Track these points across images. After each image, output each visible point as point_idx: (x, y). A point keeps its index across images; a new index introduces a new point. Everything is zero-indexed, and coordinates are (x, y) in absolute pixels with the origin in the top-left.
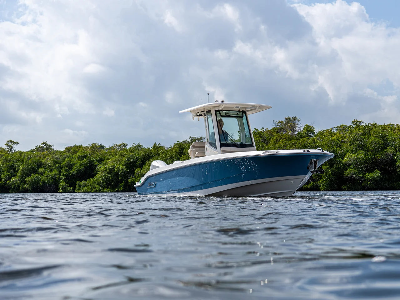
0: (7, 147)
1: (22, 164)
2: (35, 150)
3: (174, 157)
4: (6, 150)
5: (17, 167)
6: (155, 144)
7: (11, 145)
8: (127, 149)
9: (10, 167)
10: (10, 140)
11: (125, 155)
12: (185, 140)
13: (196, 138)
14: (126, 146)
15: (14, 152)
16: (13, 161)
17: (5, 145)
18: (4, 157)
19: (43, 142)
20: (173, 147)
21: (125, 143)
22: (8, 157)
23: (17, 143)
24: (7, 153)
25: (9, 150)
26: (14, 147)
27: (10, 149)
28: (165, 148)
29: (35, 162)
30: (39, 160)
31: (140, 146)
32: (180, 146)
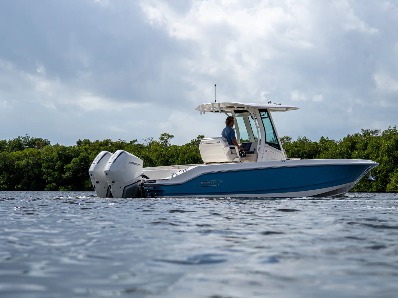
0: (161, 141)
1: (177, 160)
2: (191, 144)
3: (344, 153)
4: (160, 143)
5: (172, 163)
6: (322, 138)
7: (166, 139)
8: (292, 142)
9: (165, 162)
10: (165, 133)
11: (290, 150)
12: (357, 133)
13: (370, 131)
14: (290, 139)
15: (168, 146)
16: (168, 157)
17: (160, 138)
18: (159, 151)
19: (199, 136)
20: (342, 141)
21: (288, 136)
22: (163, 151)
23: (172, 137)
24: (161, 147)
25: (163, 144)
26: (168, 141)
27: (165, 143)
28: (334, 142)
29: (191, 157)
30: (196, 155)
31: (306, 140)
32: (352, 139)
